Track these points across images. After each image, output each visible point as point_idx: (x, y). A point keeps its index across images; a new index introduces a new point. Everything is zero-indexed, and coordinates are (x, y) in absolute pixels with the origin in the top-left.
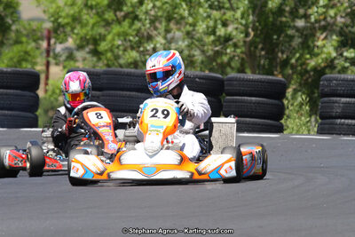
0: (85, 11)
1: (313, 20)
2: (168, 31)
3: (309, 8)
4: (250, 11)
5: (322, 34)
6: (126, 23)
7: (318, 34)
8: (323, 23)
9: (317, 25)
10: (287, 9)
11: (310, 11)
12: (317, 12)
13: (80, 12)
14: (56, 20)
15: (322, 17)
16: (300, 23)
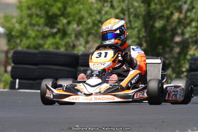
0: (29, 28)
1: (187, 36)
2: (87, 42)
3: (185, 27)
4: (143, 30)
5: (193, 46)
6: (58, 37)
7: (191, 46)
8: (194, 39)
9: (190, 40)
10: (169, 28)
11: (185, 30)
12: (191, 31)
13: (26, 28)
14: (10, 33)
15: (194, 35)
16: (178, 39)
